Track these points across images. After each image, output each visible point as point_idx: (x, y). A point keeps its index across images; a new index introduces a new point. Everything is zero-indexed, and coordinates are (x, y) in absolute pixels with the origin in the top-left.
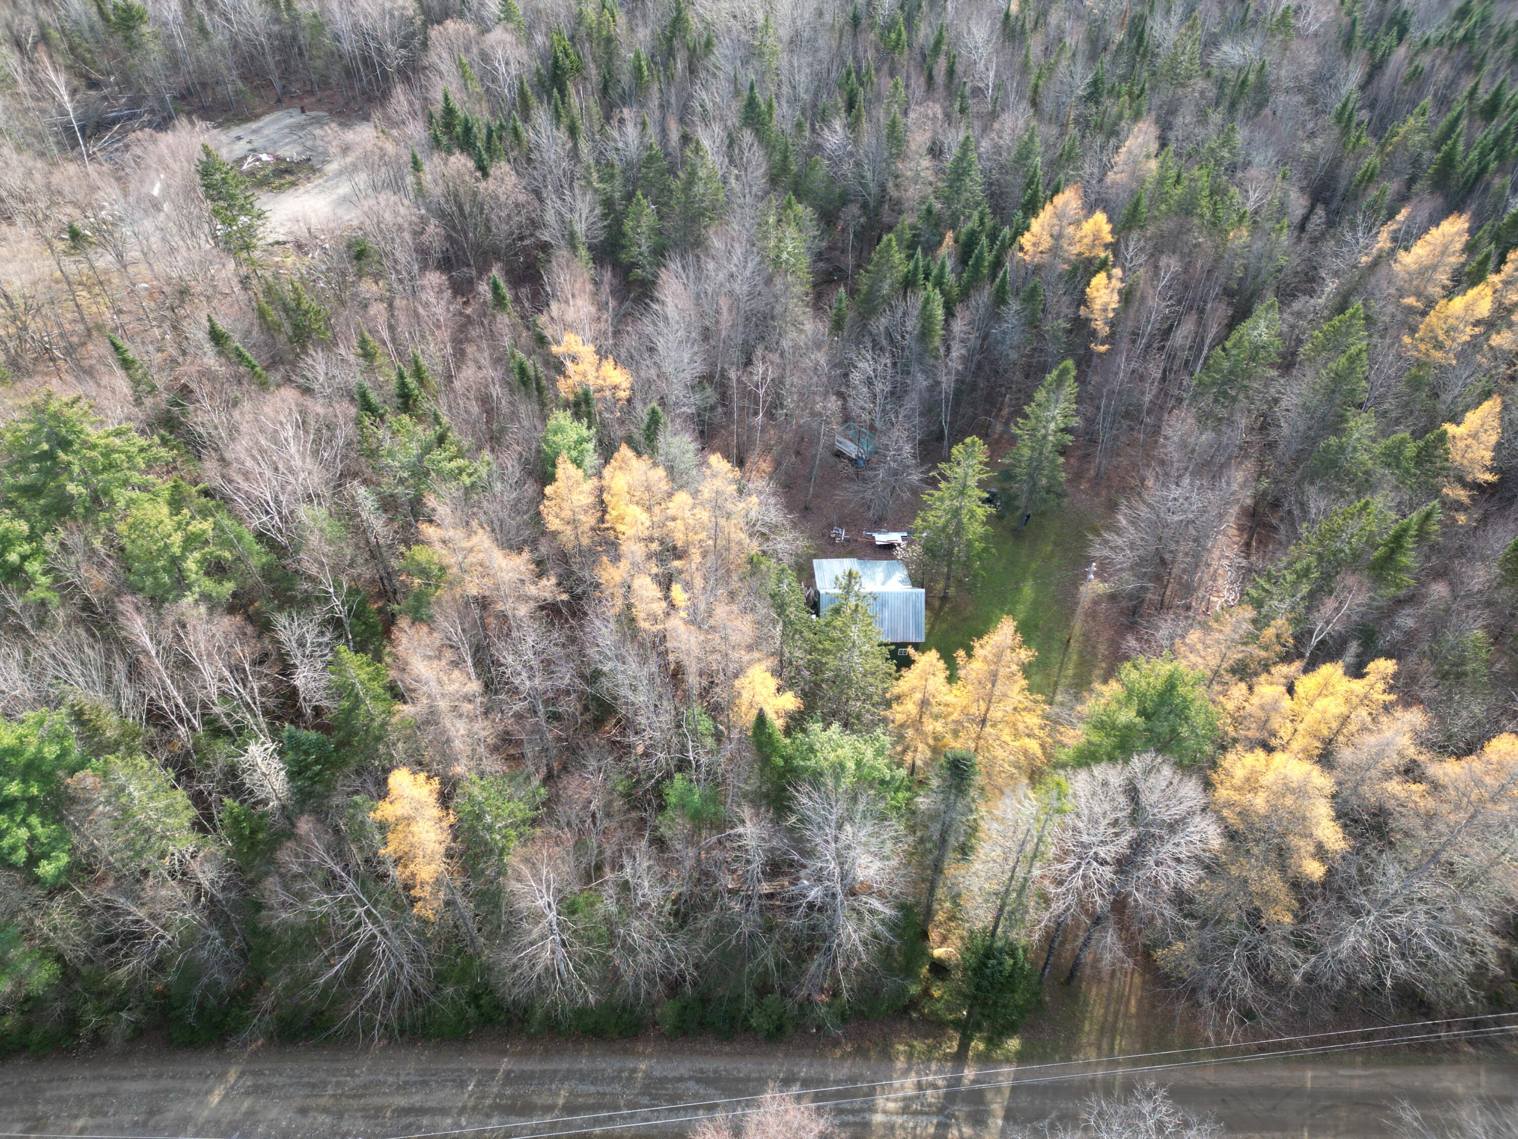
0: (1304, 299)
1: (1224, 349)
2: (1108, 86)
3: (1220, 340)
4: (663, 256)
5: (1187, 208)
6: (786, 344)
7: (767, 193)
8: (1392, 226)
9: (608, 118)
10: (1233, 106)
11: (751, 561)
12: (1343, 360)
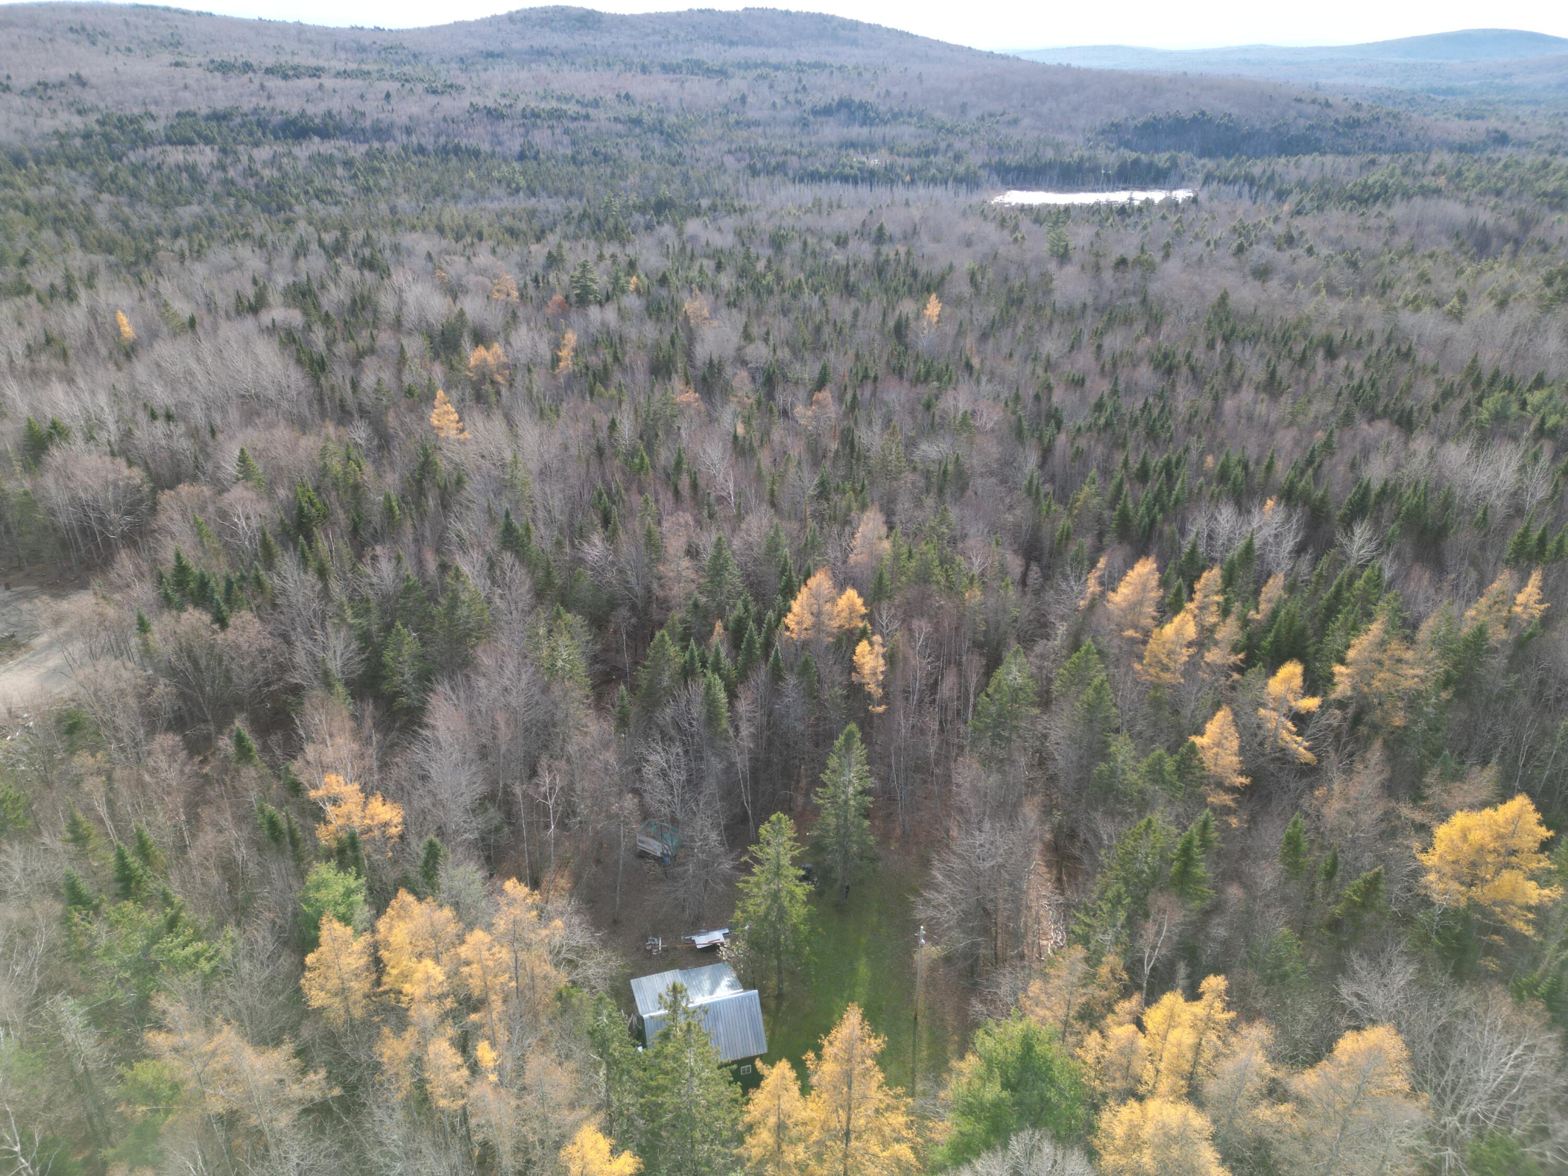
0: (1043, 642)
1: (988, 695)
2: (833, 485)
3: (983, 687)
4: (429, 680)
5: (924, 577)
6: (571, 749)
7: (534, 607)
8: (1096, 573)
9: (360, 556)
10: (941, 491)
11: (560, 997)
12: (1090, 691)
